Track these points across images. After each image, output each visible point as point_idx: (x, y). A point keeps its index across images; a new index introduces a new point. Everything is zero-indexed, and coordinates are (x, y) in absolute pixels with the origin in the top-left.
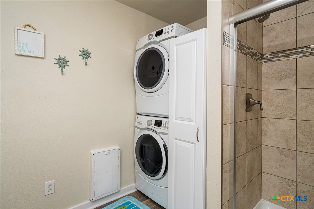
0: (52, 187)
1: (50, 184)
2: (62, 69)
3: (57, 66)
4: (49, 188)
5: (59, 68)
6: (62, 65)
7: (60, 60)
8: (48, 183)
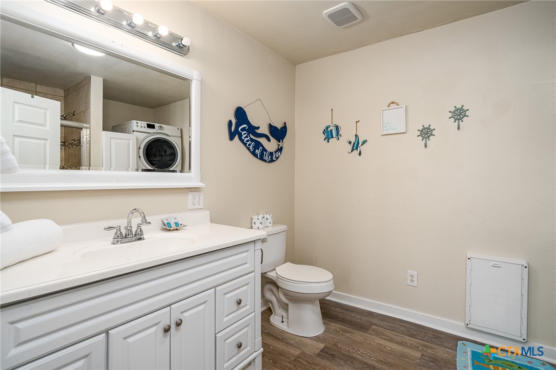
0: (415, 279)
1: (412, 275)
2: (426, 141)
3: (421, 138)
4: (411, 279)
5: (422, 140)
6: (426, 136)
7: (424, 131)
8: (410, 272)
